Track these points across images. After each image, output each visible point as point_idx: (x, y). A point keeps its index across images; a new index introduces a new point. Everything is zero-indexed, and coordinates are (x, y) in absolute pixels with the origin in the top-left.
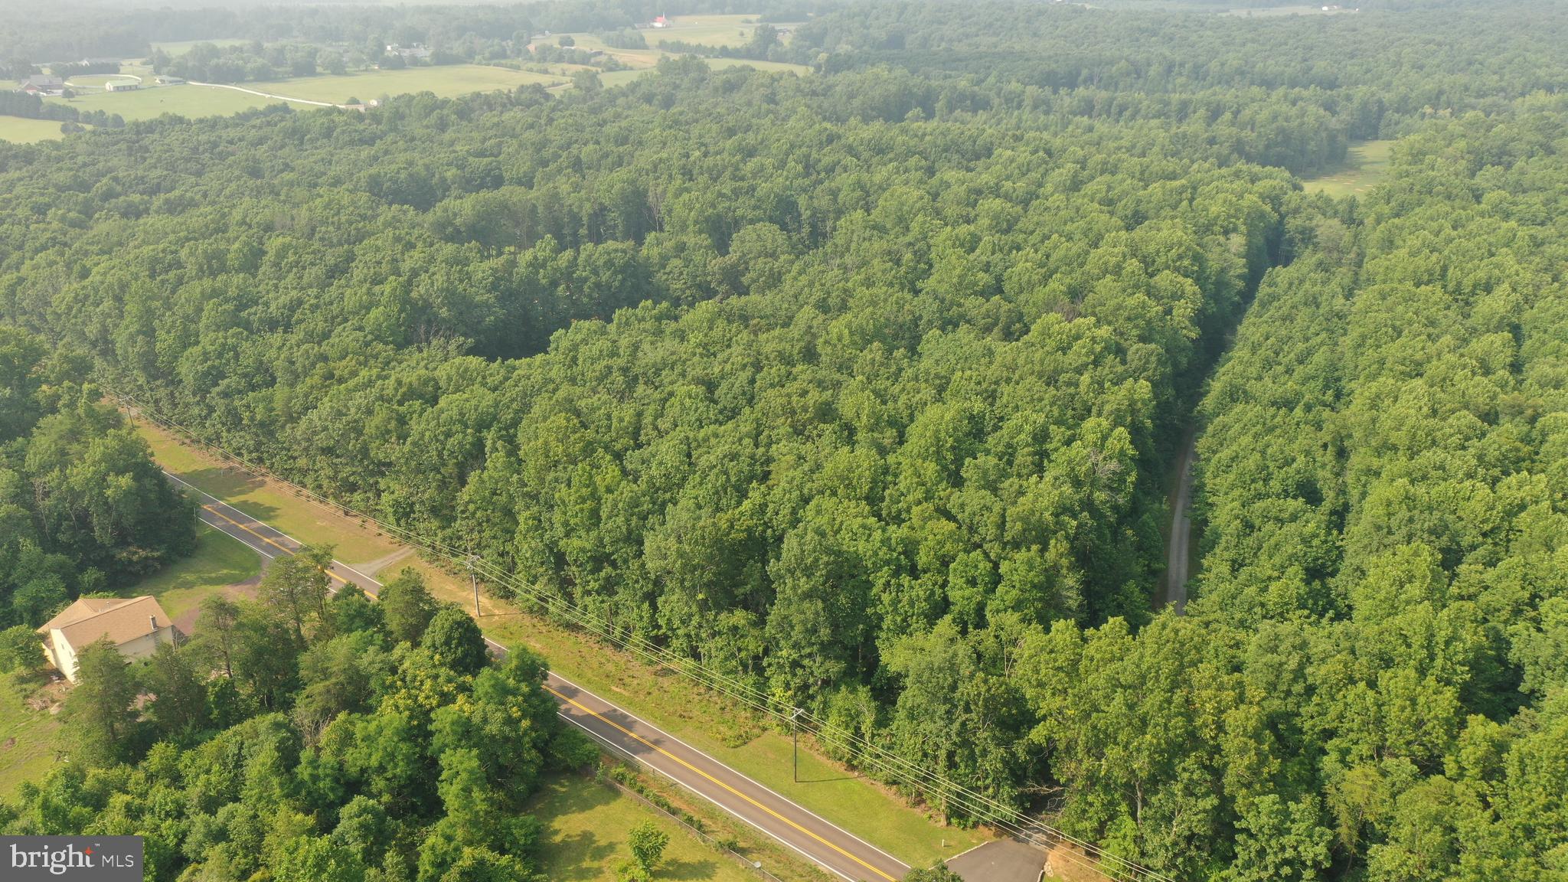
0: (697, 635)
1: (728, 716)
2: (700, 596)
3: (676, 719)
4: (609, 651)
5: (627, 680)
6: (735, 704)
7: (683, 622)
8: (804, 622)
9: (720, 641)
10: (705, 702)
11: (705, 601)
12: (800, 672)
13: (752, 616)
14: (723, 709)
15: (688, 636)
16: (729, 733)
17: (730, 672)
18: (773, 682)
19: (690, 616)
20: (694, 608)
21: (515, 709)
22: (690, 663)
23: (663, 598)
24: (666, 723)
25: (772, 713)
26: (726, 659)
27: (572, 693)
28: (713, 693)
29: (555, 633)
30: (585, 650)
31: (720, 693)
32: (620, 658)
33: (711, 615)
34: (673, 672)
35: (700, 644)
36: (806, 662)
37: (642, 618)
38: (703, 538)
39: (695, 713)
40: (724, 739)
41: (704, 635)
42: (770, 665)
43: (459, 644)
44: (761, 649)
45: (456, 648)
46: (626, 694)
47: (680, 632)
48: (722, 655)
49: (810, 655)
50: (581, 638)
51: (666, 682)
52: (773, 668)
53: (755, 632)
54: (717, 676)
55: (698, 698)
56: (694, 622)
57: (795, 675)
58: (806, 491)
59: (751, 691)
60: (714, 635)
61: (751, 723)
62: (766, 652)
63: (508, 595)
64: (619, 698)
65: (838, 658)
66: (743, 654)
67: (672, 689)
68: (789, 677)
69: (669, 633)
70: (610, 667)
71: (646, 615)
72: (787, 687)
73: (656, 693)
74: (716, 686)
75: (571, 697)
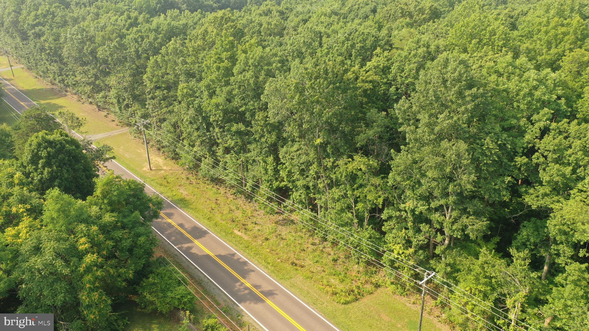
0: (315, 186)
1: (340, 268)
2: (318, 141)
3: (289, 267)
4: (241, 201)
5: (250, 226)
6: (348, 257)
7: (302, 172)
8: (440, 167)
9: (336, 192)
10: (318, 253)
11: (323, 146)
12: (424, 227)
13: (374, 163)
14: (335, 260)
15: (307, 188)
16: (341, 287)
17: (346, 224)
18: (389, 237)
19: (309, 164)
20: (312, 154)
21: (83, 240)
22: (308, 213)
23: (285, 149)
24: (277, 270)
25: (388, 270)
26: (342, 210)
27: (199, 233)
28: (328, 244)
29: (202, 185)
30: (221, 200)
31: (335, 244)
32: (249, 207)
33: (328, 162)
34: (292, 222)
35: (317, 196)
36: (436, 217)
37: (266, 170)
38: (326, 72)
39: (308, 262)
40: (335, 294)
41: (321, 186)
42: (390, 218)
43: (48, 164)
44: (381, 201)
45: (43, 167)
46: (246, 238)
47: (300, 183)
48: (338, 206)
49: (439, 209)
50: (222, 190)
51: (284, 231)
52: (391, 223)
53: (377, 181)
54: (331, 226)
55: (312, 247)
56: (313, 169)
57: (419, 231)
58: (433, 48)
59: (365, 244)
60: (330, 186)
61: (363, 278)
62: (387, 203)
63: (176, 157)
64: (239, 241)
65: (478, 214)
66: (360, 206)
67: (289, 237)
68: (411, 233)
69: (290, 185)
70: (238, 214)
71: (270, 168)
72: (408, 243)
73: (273, 240)
74: (330, 237)
75: (197, 238)
